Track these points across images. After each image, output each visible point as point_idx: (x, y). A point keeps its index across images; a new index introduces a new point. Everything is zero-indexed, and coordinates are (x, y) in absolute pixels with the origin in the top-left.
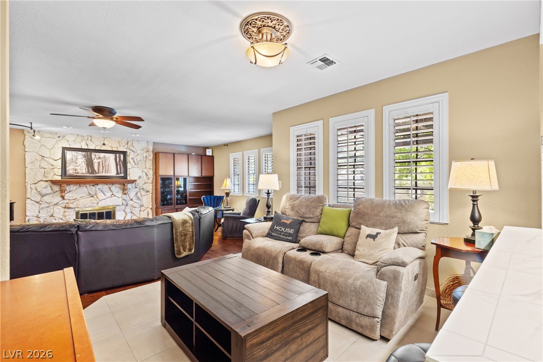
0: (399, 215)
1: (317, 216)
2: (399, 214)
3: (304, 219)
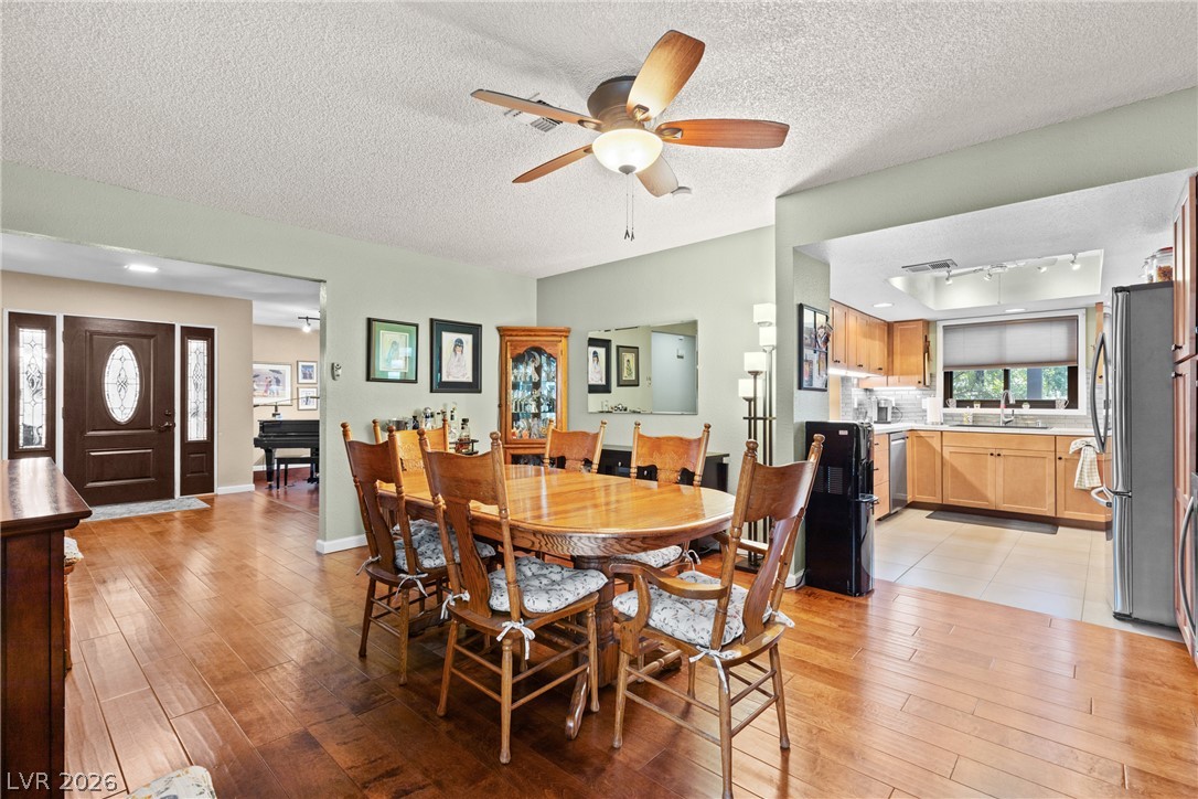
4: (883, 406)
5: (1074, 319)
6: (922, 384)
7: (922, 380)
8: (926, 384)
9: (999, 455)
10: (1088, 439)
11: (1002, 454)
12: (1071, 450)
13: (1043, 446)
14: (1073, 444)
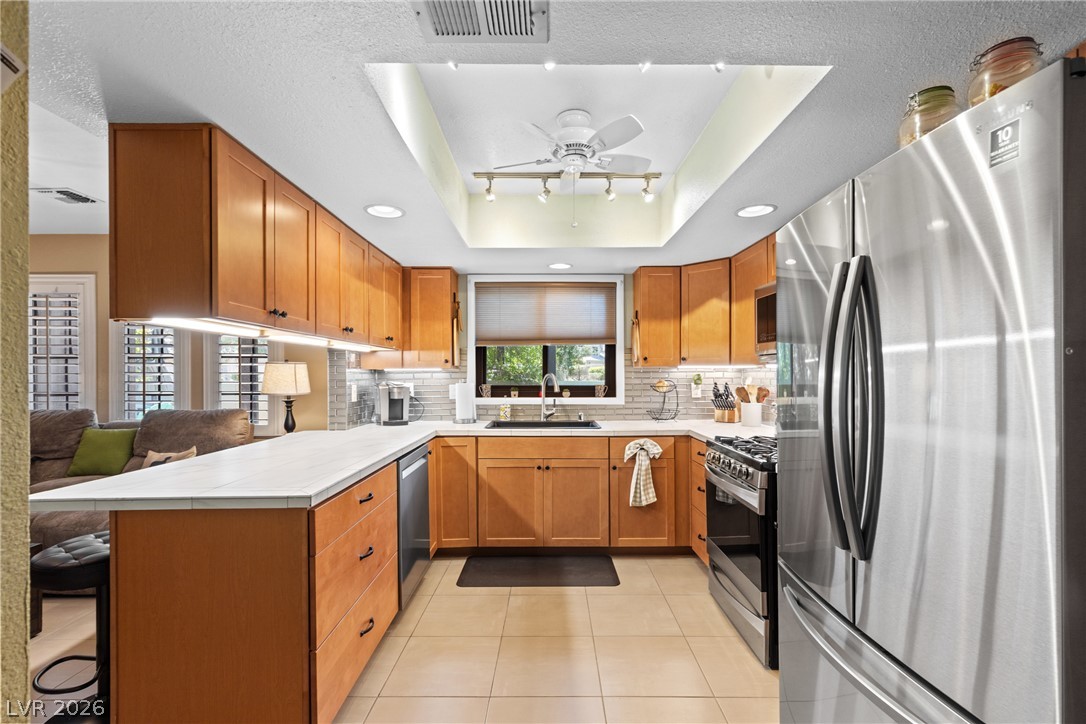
0: (205, 431)
1: (69, 447)
2: (206, 429)
3: (39, 456)
4: (396, 397)
5: (611, 287)
6: (450, 364)
7: (450, 359)
8: (453, 364)
9: (548, 468)
10: (642, 441)
11: (551, 466)
12: (626, 458)
13: (596, 453)
14: (627, 448)
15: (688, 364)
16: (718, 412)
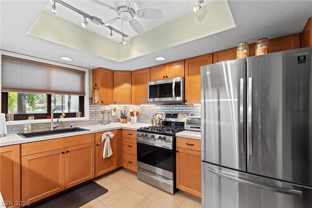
5: (83, 73)
9: (68, 152)
10: (107, 133)
11: (69, 150)
12: (103, 140)
13: (90, 140)
14: (102, 136)
15: (117, 104)
16: (122, 120)
